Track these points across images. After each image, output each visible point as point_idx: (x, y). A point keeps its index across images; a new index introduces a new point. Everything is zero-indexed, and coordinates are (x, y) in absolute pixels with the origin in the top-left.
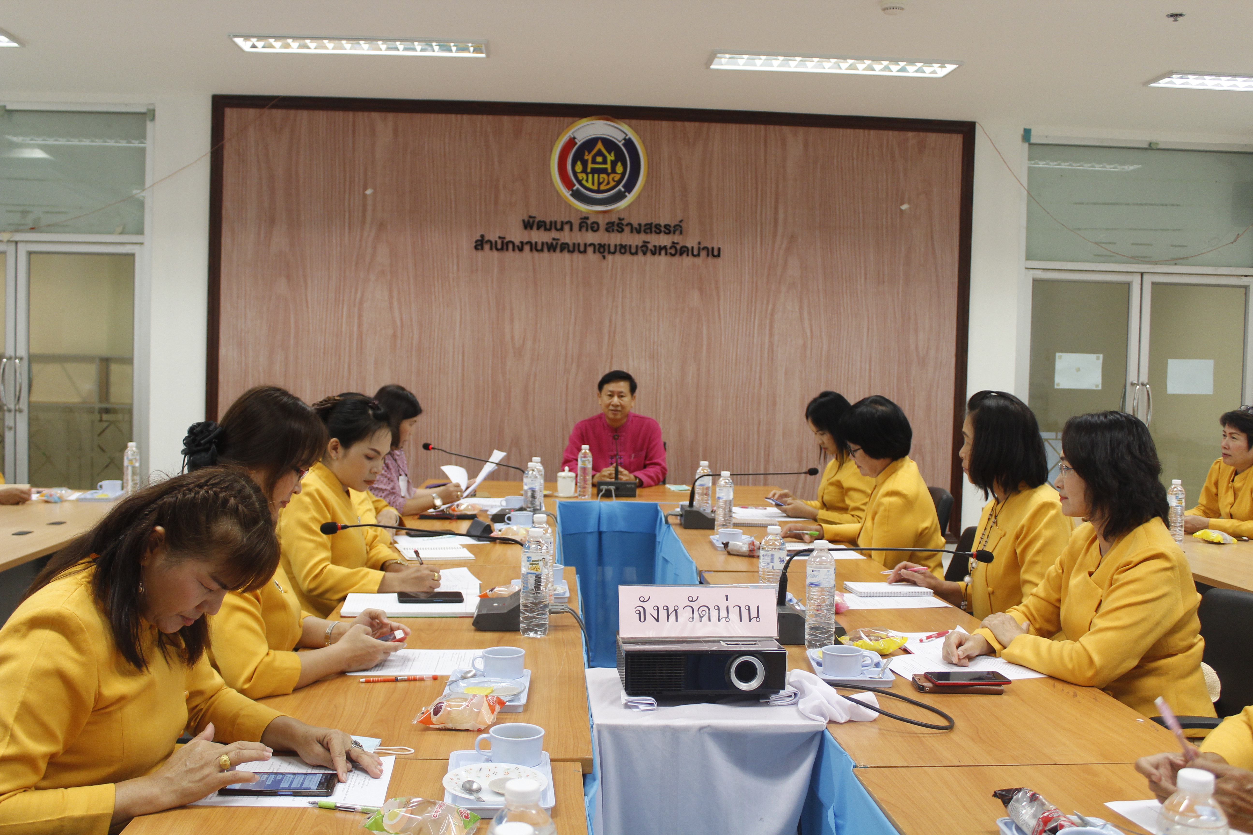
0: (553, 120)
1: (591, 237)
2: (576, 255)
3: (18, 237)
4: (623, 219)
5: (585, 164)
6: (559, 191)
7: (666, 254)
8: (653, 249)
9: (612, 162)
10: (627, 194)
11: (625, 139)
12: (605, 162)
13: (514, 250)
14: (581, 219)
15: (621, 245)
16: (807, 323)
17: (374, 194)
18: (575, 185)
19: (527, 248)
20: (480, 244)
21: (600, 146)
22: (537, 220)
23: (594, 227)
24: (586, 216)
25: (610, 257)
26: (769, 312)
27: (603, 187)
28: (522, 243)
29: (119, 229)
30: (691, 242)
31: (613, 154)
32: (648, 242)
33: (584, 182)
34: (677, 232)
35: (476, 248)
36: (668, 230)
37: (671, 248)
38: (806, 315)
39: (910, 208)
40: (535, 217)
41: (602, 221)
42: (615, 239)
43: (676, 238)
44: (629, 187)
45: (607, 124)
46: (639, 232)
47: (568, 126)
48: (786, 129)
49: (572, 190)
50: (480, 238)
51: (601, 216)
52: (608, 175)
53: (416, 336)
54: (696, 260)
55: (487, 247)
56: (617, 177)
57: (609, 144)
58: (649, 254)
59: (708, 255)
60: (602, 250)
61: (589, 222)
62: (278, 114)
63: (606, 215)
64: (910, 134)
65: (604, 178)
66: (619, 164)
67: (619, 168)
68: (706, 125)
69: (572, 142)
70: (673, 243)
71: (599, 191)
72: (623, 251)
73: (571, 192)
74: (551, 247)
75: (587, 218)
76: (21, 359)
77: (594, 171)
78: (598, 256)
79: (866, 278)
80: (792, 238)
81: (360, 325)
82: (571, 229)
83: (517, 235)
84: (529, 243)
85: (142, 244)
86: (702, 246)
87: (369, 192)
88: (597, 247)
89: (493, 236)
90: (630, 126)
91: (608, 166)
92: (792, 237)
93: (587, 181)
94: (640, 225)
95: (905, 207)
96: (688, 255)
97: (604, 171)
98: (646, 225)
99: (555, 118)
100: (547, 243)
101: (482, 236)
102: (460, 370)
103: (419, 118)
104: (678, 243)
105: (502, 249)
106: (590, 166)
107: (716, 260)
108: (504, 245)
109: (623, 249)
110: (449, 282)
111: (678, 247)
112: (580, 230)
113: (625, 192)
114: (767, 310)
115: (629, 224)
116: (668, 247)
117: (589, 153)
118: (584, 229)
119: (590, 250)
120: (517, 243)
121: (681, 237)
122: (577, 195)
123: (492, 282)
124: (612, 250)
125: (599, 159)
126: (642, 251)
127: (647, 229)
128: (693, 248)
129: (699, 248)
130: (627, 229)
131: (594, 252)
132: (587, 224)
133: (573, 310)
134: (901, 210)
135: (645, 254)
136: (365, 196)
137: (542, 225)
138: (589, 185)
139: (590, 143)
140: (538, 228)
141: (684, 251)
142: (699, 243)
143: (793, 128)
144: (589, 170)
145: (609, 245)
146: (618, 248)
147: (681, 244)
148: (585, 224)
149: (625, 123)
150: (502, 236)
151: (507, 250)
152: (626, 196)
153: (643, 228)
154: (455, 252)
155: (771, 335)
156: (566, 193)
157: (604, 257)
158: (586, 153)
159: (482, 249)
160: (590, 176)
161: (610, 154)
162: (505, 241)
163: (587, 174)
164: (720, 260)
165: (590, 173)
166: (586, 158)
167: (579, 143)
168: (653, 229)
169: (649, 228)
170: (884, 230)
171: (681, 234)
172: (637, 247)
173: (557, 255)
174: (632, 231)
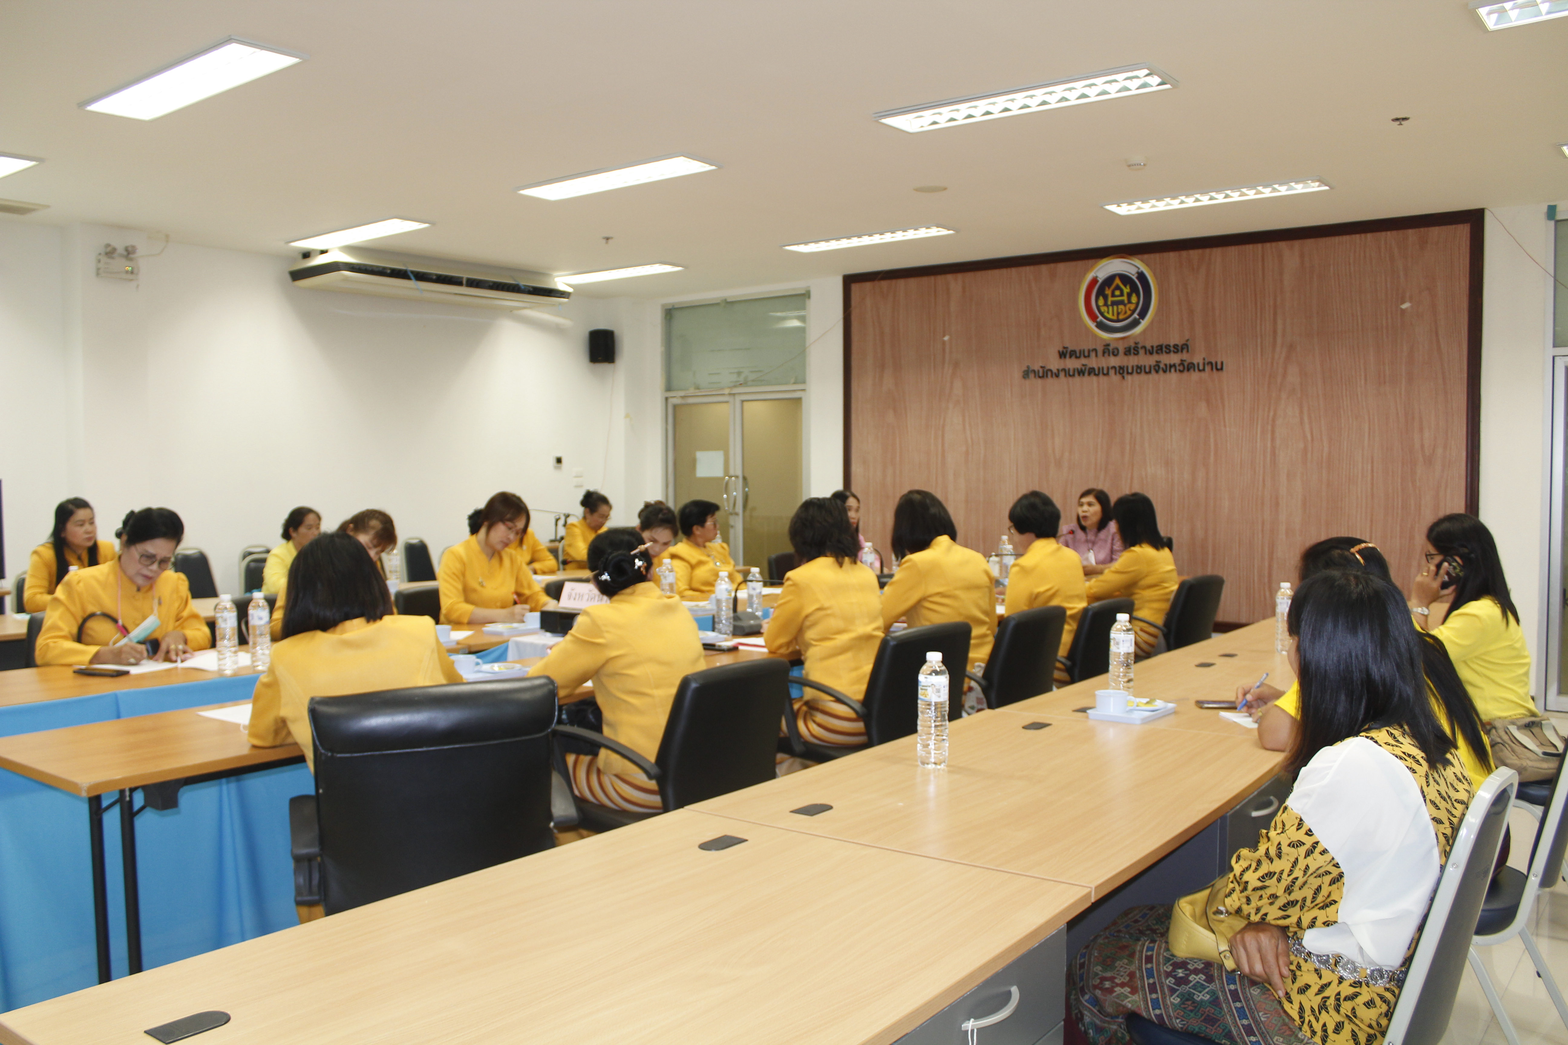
0: (1079, 264)
1: (1112, 361)
2: (1101, 378)
3: (735, 391)
4: (1138, 343)
5: (1106, 298)
6: (1086, 324)
7: (1176, 371)
8: (1164, 367)
9: (1128, 294)
10: (1141, 320)
11: (1138, 273)
12: (1122, 295)
13: (1052, 377)
14: (1105, 346)
15: (1138, 367)
16: (1307, 428)
17: (950, 340)
18: (1098, 317)
19: (1062, 374)
20: (1026, 374)
21: (1117, 281)
22: (1069, 350)
23: (1114, 352)
24: (1108, 342)
25: (1128, 377)
26: (1270, 418)
27: (1121, 317)
28: (1058, 370)
29: (793, 381)
30: (1197, 359)
31: (1128, 287)
32: (1160, 362)
33: (1106, 314)
34: (1185, 351)
35: (1023, 377)
36: (1177, 349)
37: (1179, 365)
38: (1306, 420)
39: (1412, 306)
40: (1067, 348)
41: (1121, 347)
42: (1132, 361)
43: (1185, 356)
44: (1143, 315)
45: (1122, 262)
46: (1151, 353)
47: (1091, 267)
48: (1283, 245)
49: (1097, 322)
50: (1026, 369)
51: (1121, 342)
52: (1125, 305)
53: (982, 452)
54: (1202, 374)
55: (1032, 375)
56: (1132, 307)
57: (1125, 279)
58: (1161, 372)
59: (1212, 369)
60: (1121, 371)
61: (1111, 348)
62: (884, 284)
63: (1125, 341)
64: (1410, 232)
65: (1121, 309)
66: (1134, 295)
67: (1134, 299)
68: (1208, 251)
69: (1094, 281)
71: (1118, 321)
72: (1139, 371)
73: (1095, 324)
74: (1081, 372)
75: (1108, 345)
76: (737, 477)
77: (1114, 303)
78: (1118, 377)
79: (1366, 380)
80: (1291, 348)
81: (943, 445)
82: (1096, 356)
83: (1055, 364)
84: (1064, 370)
85: (803, 390)
86: (1206, 361)
87: (946, 338)
88: (1118, 369)
89: (1036, 367)
90: (1142, 260)
91: (1125, 298)
92: (1291, 346)
93: (1108, 313)
94: (1152, 347)
95: (1405, 306)
96: (1194, 370)
97: (1122, 303)
98: (1157, 347)
99: (1080, 262)
100: (1078, 369)
101: (1028, 367)
103: (980, 275)
104: (1185, 361)
105: (1043, 377)
106: (1110, 299)
107: (1220, 372)
108: (1045, 374)
109: (1139, 369)
110: (1005, 407)
111: (1186, 364)
112: (1103, 355)
113: (1139, 319)
114: (1268, 416)
115: (1144, 347)
116: (1177, 365)
117: (1109, 288)
118: (1106, 355)
119: (1112, 372)
120: (1055, 371)
121: (1188, 354)
122: (1101, 326)
123: (1037, 405)
124: (1130, 371)
125: (1117, 293)
126: (1155, 369)
128: (1198, 364)
129: (1204, 364)
130: (1142, 352)
131: (1116, 374)
132: (1109, 350)
133: (1100, 425)
134: (1402, 309)
135: (1157, 372)
136: (944, 343)
137: (1073, 354)
138: (1110, 316)
139: (1109, 280)
140: (1070, 357)
141: (1191, 368)
142: (1204, 359)
143: (1290, 243)
144: (1109, 303)
145: (1128, 367)
146: (1135, 369)
147: (1189, 361)
148: (1108, 350)
149: (1138, 259)
150: (1043, 366)
151: (1047, 376)
152: (1140, 323)
153: (1155, 349)
154: (1008, 382)
155: (1273, 439)
156: (1092, 325)
157: (1123, 377)
158: (1107, 289)
159: (1028, 378)
160: (1110, 308)
161: (1125, 286)
162: (1046, 370)
163: (1108, 307)
164: (1223, 373)
165: (1110, 306)
166: (1107, 293)
167: (1100, 281)
168: (1164, 349)
169: (1160, 349)
170: (1385, 331)
171: (1188, 351)
172: (1150, 367)
173: (1086, 379)
174: (1146, 353)
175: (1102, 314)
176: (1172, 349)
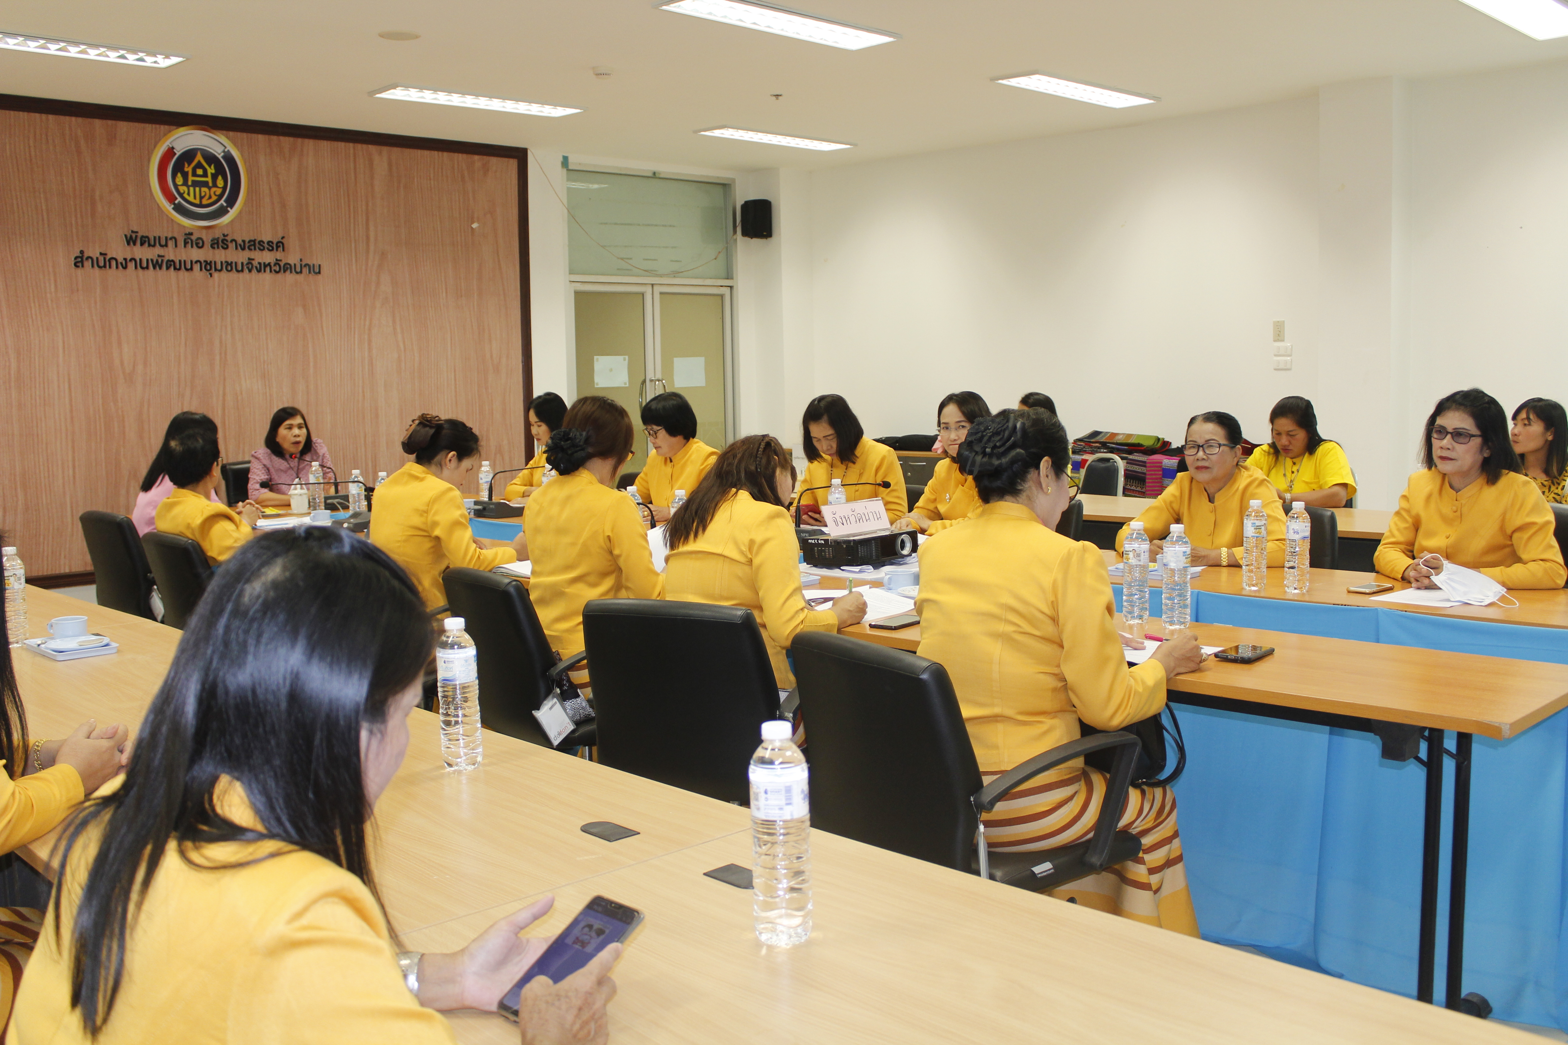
0: (149, 127)
1: (196, 254)
2: (183, 274)
4: (227, 235)
5: (185, 176)
6: (160, 205)
7: (271, 271)
8: (258, 266)
9: (212, 174)
10: (229, 209)
11: (224, 151)
12: (205, 175)
13: (117, 267)
14: (186, 234)
15: (227, 263)
16: (400, 337)
18: (176, 199)
19: (131, 265)
20: (80, 261)
21: (199, 157)
22: (139, 235)
23: (199, 243)
24: (191, 231)
25: (216, 275)
26: (367, 327)
27: (205, 202)
28: (125, 260)
30: (292, 259)
31: (212, 167)
32: (253, 259)
33: (186, 195)
34: (280, 249)
35: (76, 265)
36: (271, 246)
37: (275, 265)
38: (399, 330)
39: (479, 226)
40: (137, 232)
41: (207, 238)
42: (220, 256)
43: (279, 255)
44: (231, 201)
45: (205, 135)
46: (243, 249)
47: (165, 135)
48: (372, 148)
49: (174, 204)
50: (79, 254)
51: (204, 231)
52: (210, 188)
53: (14, 365)
54: (298, 277)
55: (88, 264)
56: (219, 191)
57: (208, 156)
58: (254, 270)
59: (310, 272)
60: (208, 267)
61: (194, 238)
63: (210, 231)
64: (476, 157)
65: (205, 192)
66: (220, 178)
67: (220, 182)
68: (300, 140)
69: (170, 152)
70: (277, 260)
71: (201, 206)
72: (229, 268)
73: (173, 206)
74: (157, 265)
75: (191, 234)
77: (195, 184)
78: (205, 273)
79: (446, 293)
80: (383, 255)
82: (176, 246)
83: (119, 251)
84: (134, 260)
86: (303, 264)
88: (204, 264)
89: (93, 252)
90: (228, 137)
91: (209, 179)
92: (383, 253)
93: (189, 194)
94: (244, 241)
95: (475, 226)
96: (291, 272)
97: (205, 184)
98: (249, 242)
99: (150, 125)
100: (152, 260)
101: (82, 252)
102: (67, 401)
104: (281, 260)
105: (105, 266)
106: (191, 178)
107: (317, 277)
108: (106, 262)
109: (229, 266)
110: (47, 304)
111: (282, 264)
112: (185, 246)
113: (227, 207)
114: (365, 325)
115: (234, 241)
116: (272, 265)
117: (189, 165)
118: (189, 245)
119: (197, 267)
120: (120, 259)
121: (283, 254)
122: (179, 209)
123: (96, 302)
124: (219, 267)
125: (200, 172)
126: (248, 268)
127: (251, 245)
128: (295, 265)
129: (301, 265)
130: (232, 246)
131: (201, 270)
132: (192, 241)
133: (183, 330)
134: (472, 228)
135: (250, 271)
137: (145, 241)
138: (191, 199)
139: (189, 155)
140: (142, 244)
141: (287, 268)
142: (301, 260)
143: (378, 148)
144: (190, 183)
145: (215, 263)
146: (224, 265)
147: (284, 261)
148: (189, 240)
149: (222, 134)
150: (103, 252)
151: (110, 267)
152: (228, 212)
153: (247, 245)
154: (51, 269)
155: (370, 350)
156: (168, 207)
157: (211, 275)
158: (186, 165)
159: (83, 266)
160: (192, 189)
161: (210, 166)
162: (108, 258)
163: (188, 187)
164: (320, 276)
165: (191, 186)
166: (186, 169)
167: (178, 154)
168: (257, 246)
169: (254, 245)
170: (459, 247)
171: (283, 250)
172: (242, 263)
173: (162, 273)
174: (236, 248)
175: (181, 195)
176: (266, 245)
